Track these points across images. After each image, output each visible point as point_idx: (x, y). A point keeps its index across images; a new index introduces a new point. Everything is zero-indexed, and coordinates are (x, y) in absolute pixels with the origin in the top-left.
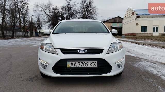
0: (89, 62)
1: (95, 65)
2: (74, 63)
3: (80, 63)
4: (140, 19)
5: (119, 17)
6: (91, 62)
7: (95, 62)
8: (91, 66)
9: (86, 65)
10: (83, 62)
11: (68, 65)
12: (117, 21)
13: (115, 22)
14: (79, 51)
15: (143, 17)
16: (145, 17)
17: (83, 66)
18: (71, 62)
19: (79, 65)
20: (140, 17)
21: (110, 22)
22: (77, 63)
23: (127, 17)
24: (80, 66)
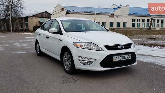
0: (126, 55)
1: (130, 57)
2: (117, 57)
3: (121, 57)
4: (69, 15)
5: (46, 12)
6: (128, 55)
7: (130, 55)
8: (128, 59)
9: (125, 58)
10: (123, 56)
11: (114, 59)
12: (45, 17)
13: (42, 17)
14: (120, 47)
15: (72, 14)
16: (73, 14)
17: (123, 59)
18: (115, 57)
19: (121, 58)
20: (69, 13)
21: (37, 17)
22: (119, 56)
23: (56, 12)
24: (121, 60)
